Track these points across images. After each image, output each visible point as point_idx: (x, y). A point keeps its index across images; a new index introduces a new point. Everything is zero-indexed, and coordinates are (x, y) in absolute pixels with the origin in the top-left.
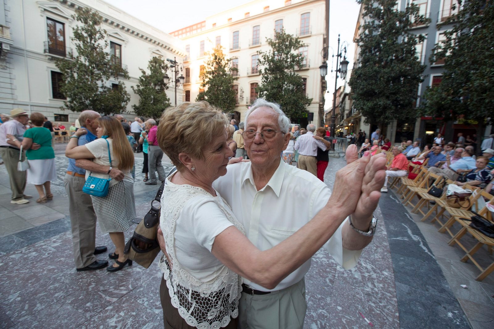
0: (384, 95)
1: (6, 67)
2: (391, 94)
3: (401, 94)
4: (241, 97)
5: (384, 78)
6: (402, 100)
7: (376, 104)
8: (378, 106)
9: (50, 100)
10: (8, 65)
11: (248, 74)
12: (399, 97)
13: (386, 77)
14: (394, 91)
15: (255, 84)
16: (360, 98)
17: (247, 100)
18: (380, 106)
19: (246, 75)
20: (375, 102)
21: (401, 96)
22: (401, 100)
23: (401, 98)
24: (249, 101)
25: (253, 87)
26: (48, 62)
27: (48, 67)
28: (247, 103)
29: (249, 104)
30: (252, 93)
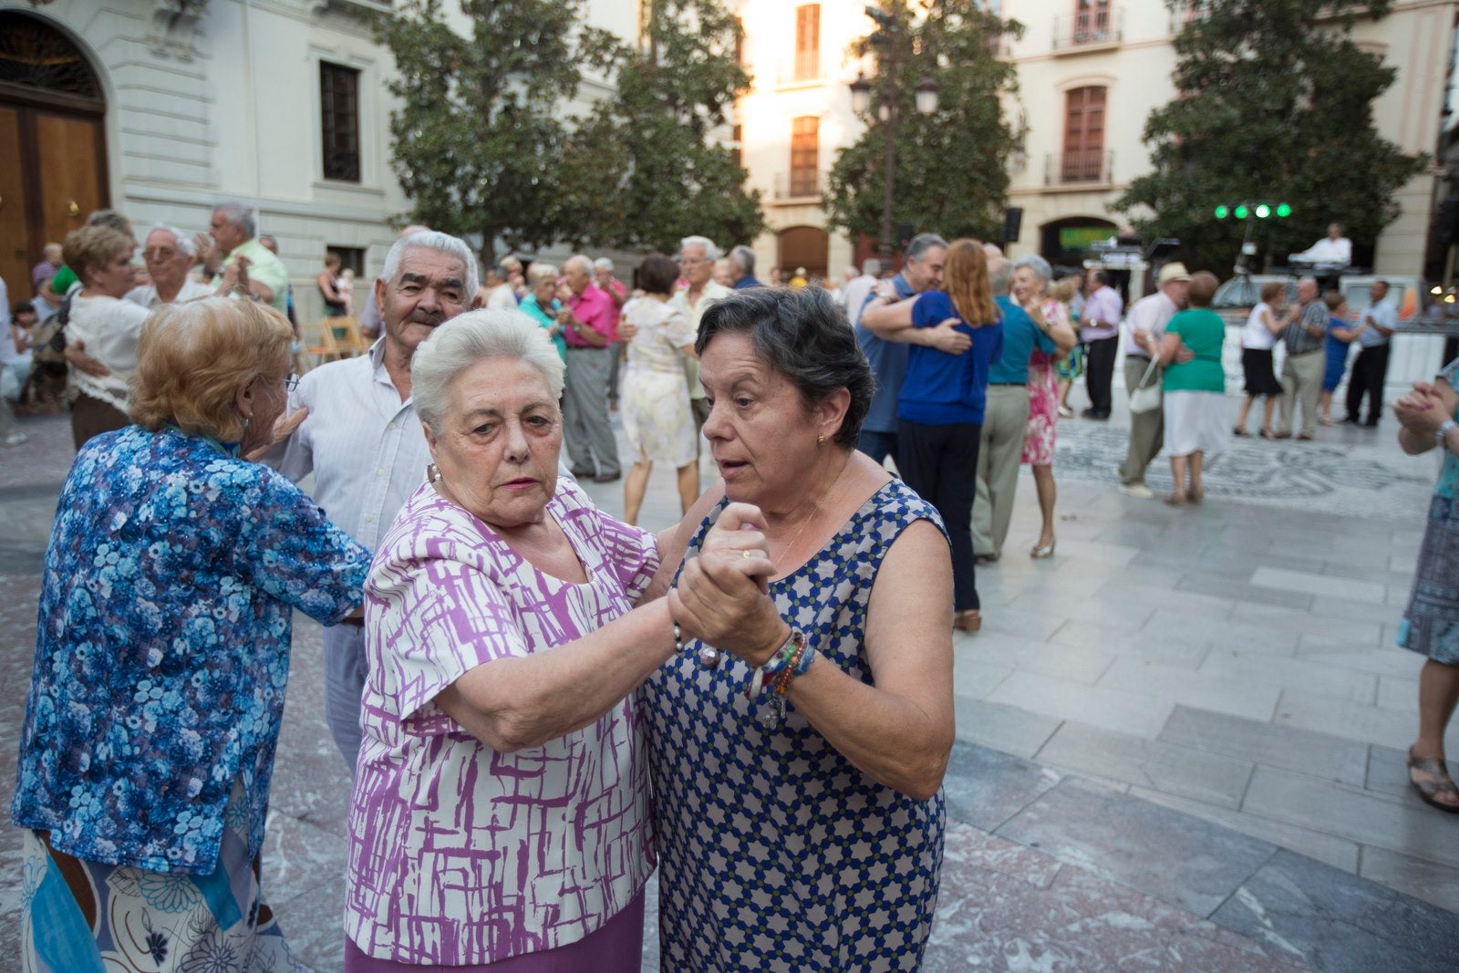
1: (192, 49)
4: (1020, 156)
9: (316, 186)
10: (198, 43)
11: (1055, 44)
15: (1086, 94)
17: (1047, 165)
19: (1045, 48)
24: (1056, 170)
25: (1075, 108)
26: (313, 24)
27: (313, 46)
28: (1047, 180)
29: (1056, 185)
30: (1071, 132)
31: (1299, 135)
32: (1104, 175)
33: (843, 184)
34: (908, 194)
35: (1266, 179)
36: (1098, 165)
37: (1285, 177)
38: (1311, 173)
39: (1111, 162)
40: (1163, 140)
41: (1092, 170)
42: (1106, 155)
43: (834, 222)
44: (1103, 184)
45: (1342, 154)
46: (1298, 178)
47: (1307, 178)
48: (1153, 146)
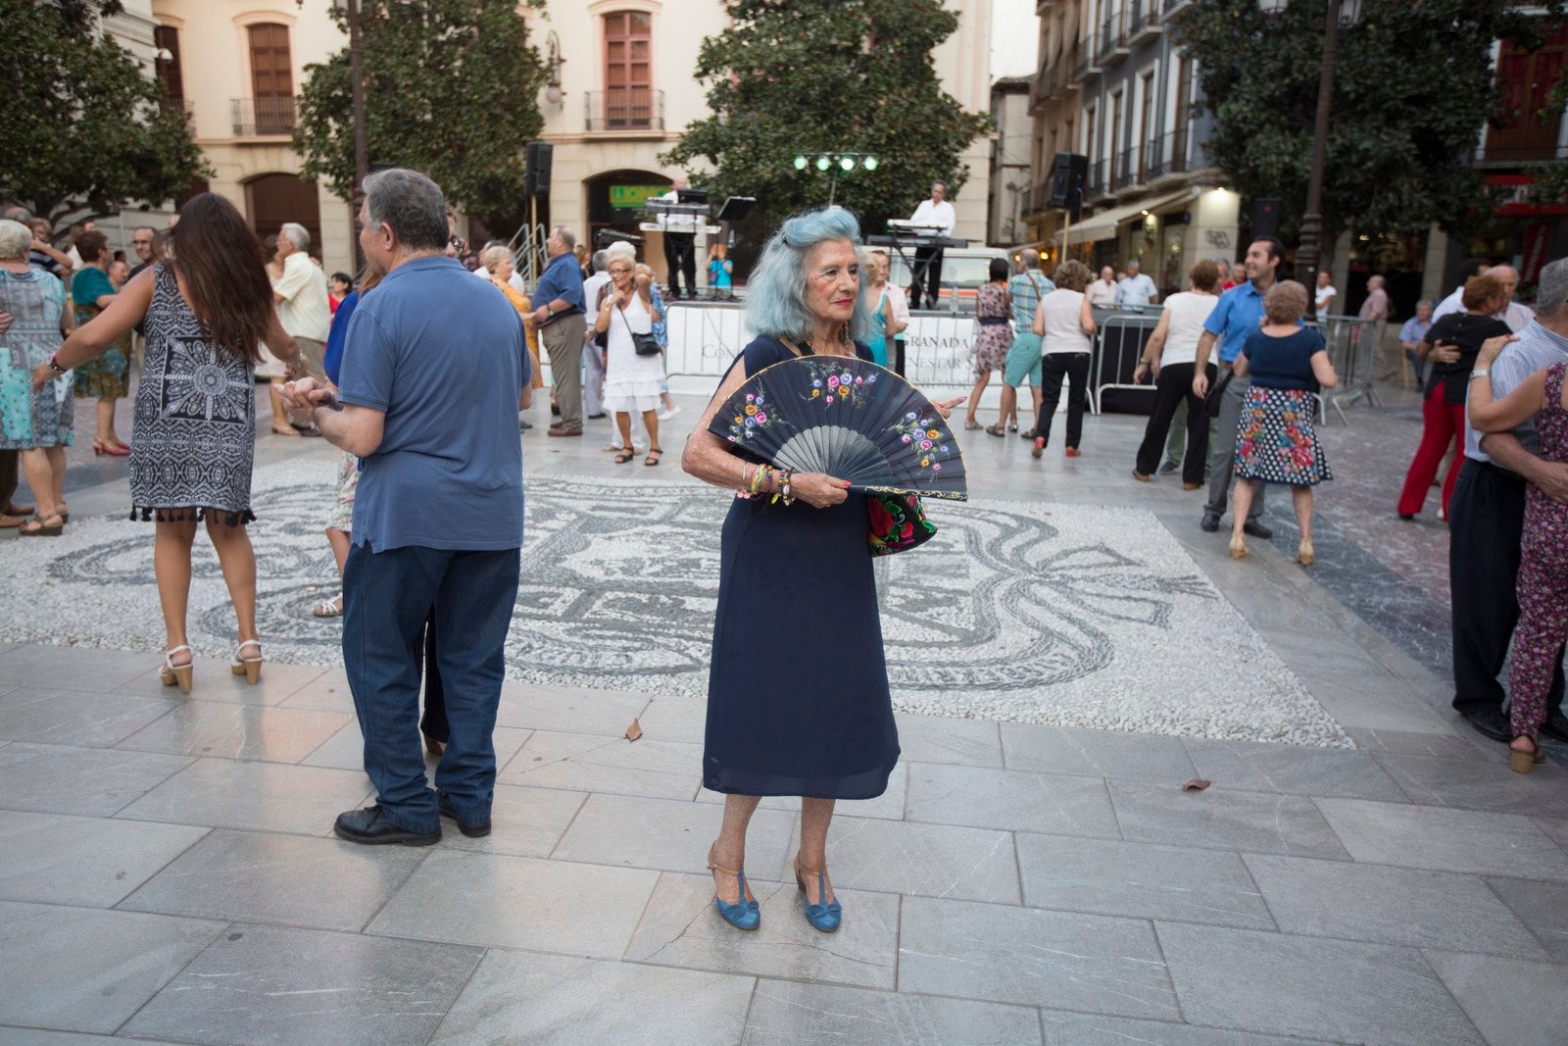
0: (1376, 107)
2: (1410, 100)
3: (1451, 104)
4: (555, 92)
5: (1381, 26)
6: (1455, 131)
7: (1346, 150)
8: (1354, 159)
12: (1440, 115)
13: (1386, 21)
14: (1428, 89)
15: (626, 20)
16: (1268, 120)
17: (588, 107)
18: (1362, 162)
20: (1339, 140)
21: (1448, 111)
22: (1448, 132)
23: (1451, 121)
24: (598, 113)
25: (616, 38)
28: (588, 125)
29: (599, 132)
30: (612, 67)
31: (867, 81)
32: (655, 122)
33: (322, 116)
34: (409, 133)
35: (836, 130)
36: (647, 109)
37: (857, 128)
38: (884, 125)
39: (661, 105)
40: (720, 78)
41: (641, 116)
42: (655, 95)
43: (314, 167)
44: (654, 132)
45: (912, 104)
46: (871, 131)
47: (879, 130)
48: (709, 84)
